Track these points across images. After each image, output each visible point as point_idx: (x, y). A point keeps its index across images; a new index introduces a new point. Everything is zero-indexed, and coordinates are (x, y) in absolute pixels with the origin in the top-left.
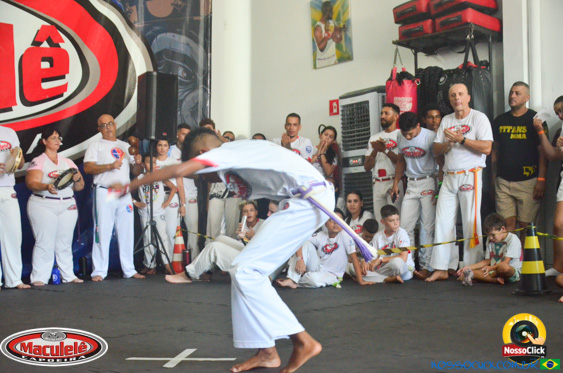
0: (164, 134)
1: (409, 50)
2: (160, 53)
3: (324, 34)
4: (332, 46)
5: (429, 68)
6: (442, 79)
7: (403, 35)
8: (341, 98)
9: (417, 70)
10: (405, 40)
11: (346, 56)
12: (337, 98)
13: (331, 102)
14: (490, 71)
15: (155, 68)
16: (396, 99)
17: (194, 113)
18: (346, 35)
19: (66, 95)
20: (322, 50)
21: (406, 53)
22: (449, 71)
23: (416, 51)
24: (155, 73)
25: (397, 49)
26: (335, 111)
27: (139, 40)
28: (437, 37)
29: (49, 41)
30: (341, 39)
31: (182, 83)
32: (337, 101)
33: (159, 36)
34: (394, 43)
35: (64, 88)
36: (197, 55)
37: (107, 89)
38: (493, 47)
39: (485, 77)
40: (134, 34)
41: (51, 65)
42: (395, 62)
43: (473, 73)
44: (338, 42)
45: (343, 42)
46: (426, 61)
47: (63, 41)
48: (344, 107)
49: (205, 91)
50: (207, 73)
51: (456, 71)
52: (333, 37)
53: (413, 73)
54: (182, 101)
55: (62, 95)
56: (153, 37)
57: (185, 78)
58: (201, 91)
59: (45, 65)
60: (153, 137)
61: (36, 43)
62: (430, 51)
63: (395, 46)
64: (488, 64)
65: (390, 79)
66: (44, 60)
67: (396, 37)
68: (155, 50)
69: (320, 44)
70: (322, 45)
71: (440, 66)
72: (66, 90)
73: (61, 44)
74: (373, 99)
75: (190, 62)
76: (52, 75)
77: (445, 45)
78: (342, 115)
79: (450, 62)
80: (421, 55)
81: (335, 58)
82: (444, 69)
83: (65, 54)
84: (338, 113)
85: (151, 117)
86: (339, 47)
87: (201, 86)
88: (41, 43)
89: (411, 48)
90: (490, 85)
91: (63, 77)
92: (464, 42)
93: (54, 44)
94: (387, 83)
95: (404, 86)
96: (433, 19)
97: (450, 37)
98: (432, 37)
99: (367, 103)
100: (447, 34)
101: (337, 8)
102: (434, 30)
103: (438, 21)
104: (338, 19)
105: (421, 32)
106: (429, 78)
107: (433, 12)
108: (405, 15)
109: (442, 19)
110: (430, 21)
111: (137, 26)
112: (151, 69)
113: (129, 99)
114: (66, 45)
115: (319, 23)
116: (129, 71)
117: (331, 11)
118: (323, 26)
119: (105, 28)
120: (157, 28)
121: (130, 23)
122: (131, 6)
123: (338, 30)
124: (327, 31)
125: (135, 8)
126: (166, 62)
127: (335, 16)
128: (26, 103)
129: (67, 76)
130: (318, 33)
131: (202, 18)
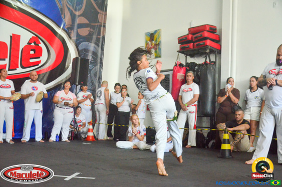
0: (82, 83)
1: (183, 55)
2: (82, 50)
3: (150, 46)
5: (191, 63)
6: (196, 67)
7: (181, 49)
9: (187, 63)
10: (182, 51)
11: (159, 56)
14: (216, 65)
15: (79, 56)
16: (178, 74)
17: (95, 75)
19: (40, 65)
21: (182, 56)
22: (199, 64)
23: (187, 55)
24: (80, 58)
27: (74, 44)
28: (195, 50)
29: (35, 43)
30: (157, 49)
31: (91, 62)
33: (82, 43)
34: (177, 51)
35: (39, 62)
36: (98, 51)
37: (58, 64)
38: (217, 56)
39: (213, 68)
41: (34, 53)
42: (177, 59)
43: (208, 66)
44: (156, 50)
45: (158, 50)
46: (190, 60)
49: (100, 66)
50: (102, 59)
51: (202, 64)
52: (154, 48)
53: (184, 64)
54: (91, 70)
55: (38, 65)
56: (79, 43)
57: (93, 61)
58: (98, 66)
59: (32, 52)
60: (77, 84)
61: (29, 43)
62: (192, 56)
63: (178, 53)
64: (215, 63)
65: (176, 65)
66: (32, 50)
67: (179, 49)
68: (80, 48)
71: (196, 62)
72: (40, 63)
73: (39, 44)
74: (170, 73)
75: (95, 54)
76: (35, 57)
77: (198, 54)
79: (199, 61)
80: (188, 57)
81: (154, 56)
85: (77, 76)
86: (156, 52)
87: (99, 64)
88: (31, 43)
89: (184, 54)
90: (215, 71)
91: (39, 58)
92: (206, 53)
93: (37, 44)
94: (174, 67)
95: (182, 69)
96: (194, 43)
97: (200, 51)
98: (193, 50)
99: (169, 75)
100: (199, 49)
101: (156, 36)
102: (194, 48)
103: (195, 44)
104: (156, 41)
105: (188, 48)
106: (191, 67)
107: (193, 40)
108: (182, 41)
109: (197, 43)
110: (192, 44)
111: (73, 38)
112: (78, 56)
113: (68, 68)
114: (42, 45)
115: (148, 42)
116: (68, 57)
117: (154, 37)
118: (150, 43)
119: (59, 38)
120: (81, 40)
121: (70, 37)
122: (71, 30)
123: (156, 45)
124: (151, 45)
125: (72, 31)
126: (85, 54)
127: (155, 39)
128: (23, 67)
129: (41, 57)
130: (148, 46)
131: (101, 37)
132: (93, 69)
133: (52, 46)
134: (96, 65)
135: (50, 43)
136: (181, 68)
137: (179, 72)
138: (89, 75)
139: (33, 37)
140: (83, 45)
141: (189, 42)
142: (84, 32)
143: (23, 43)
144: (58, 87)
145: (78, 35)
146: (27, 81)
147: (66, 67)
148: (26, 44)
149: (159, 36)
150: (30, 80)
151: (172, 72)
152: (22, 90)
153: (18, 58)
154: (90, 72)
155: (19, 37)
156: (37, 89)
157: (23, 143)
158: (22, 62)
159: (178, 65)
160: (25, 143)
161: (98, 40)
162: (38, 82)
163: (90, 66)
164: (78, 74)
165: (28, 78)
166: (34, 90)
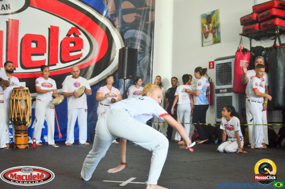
0: (131, 76)
1: (248, 38)
2: (128, 39)
3: (207, 30)
4: (211, 36)
5: (257, 47)
6: (263, 52)
7: (244, 31)
8: (215, 60)
9: (251, 48)
10: (246, 33)
11: (217, 41)
12: (213, 60)
13: (210, 63)
15: (126, 46)
16: (241, 61)
18: (218, 31)
19: (82, 58)
20: (206, 38)
21: (246, 40)
22: (267, 48)
23: (251, 38)
25: (241, 38)
26: (212, 67)
27: (119, 33)
28: (261, 32)
29: (74, 34)
30: (215, 33)
32: (213, 62)
33: (128, 31)
34: (240, 34)
35: (81, 55)
39: (284, 51)
40: (116, 30)
41: (75, 45)
42: (240, 43)
43: (278, 49)
44: (214, 34)
45: (216, 34)
46: (256, 44)
47: (80, 34)
48: (217, 64)
51: (270, 48)
52: (212, 32)
53: (249, 49)
54: (140, 61)
55: (79, 58)
57: (141, 50)
59: (72, 45)
60: (125, 78)
61: (68, 35)
62: (258, 39)
63: (241, 36)
65: (238, 51)
66: (71, 43)
67: (241, 32)
69: (205, 35)
70: (206, 36)
71: (262, 46)
74: (232, 60)
75: (143, 43)
76: (75, 50)
77: (265, 36)
78: (216, 69)
79: (267, 44)
80: (253, 41)
81: (212, 42)
82: (265, 47)
83: (81, 40)
84: (213, 67)
85: (124, 68)
86: (214, 36)
88: (70, 35)
89: (249, 37)
91: (80, 50)
92: (274, 34)
93: (76, 36)
94: (236, 53)
95: (246, 55)
96: (259, 23)
97: (267, 32)
98: (258, 32)
99: (231, 63)
100: (266, 31)
101: (213, 18)
102: (260, 28)
103: (262, 24)
104: (214, 23)
105: (254, 29)
106: (257, 51)
107: (259, 20)
108: (245, 21)
109: (264, 23)
110: (258, 24)
111: (117, 26)
112: (124, 46)
113: (113, 60)
114: (82, 36)
115: (205, 25)
116: (113, 48)
117: (211, 19)
118: (207, 26)
119: (102, 27)
120: (127, 28)
121: (114, 26)
122: (115, 17)
123: (214, 28)
124: (209, 29)
125: (117, 18)
126: (131, 43)
127: (212, 22)
128: (63, 62)
129: (82, 50)
130: (204, 30)
131: (150, 22)
132: (142, 60)
133: (94, 36)
134: (144, 56)
135: (92, 34)
136: (244, 54)
137: (242, 59)
138: (138, 67)
139: (72, 28)
140: (129, 34)
141: (254, 22)
142: (130, 18)
143: (62, 36)
144: (103, 82)
145: (123, 22)
146: (68, 77)
147: (111, 59)
148: (65, 36)
149: (217, 17)
150: (72, 76)
151: (234, 59)
152: (63, 87)
153: (57, 51)
154: (139, 64)
155: (57, 28)
156: (79, 86)
157: (68, 146)
158: (62, 57)
159: (240, 51)
160: (70, 146)
161: (146, 26)
162: (81, 78)
163: (139, 57)
164: (126, 66)
165: (69, 74)
166: (76, 86)
